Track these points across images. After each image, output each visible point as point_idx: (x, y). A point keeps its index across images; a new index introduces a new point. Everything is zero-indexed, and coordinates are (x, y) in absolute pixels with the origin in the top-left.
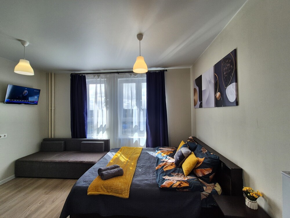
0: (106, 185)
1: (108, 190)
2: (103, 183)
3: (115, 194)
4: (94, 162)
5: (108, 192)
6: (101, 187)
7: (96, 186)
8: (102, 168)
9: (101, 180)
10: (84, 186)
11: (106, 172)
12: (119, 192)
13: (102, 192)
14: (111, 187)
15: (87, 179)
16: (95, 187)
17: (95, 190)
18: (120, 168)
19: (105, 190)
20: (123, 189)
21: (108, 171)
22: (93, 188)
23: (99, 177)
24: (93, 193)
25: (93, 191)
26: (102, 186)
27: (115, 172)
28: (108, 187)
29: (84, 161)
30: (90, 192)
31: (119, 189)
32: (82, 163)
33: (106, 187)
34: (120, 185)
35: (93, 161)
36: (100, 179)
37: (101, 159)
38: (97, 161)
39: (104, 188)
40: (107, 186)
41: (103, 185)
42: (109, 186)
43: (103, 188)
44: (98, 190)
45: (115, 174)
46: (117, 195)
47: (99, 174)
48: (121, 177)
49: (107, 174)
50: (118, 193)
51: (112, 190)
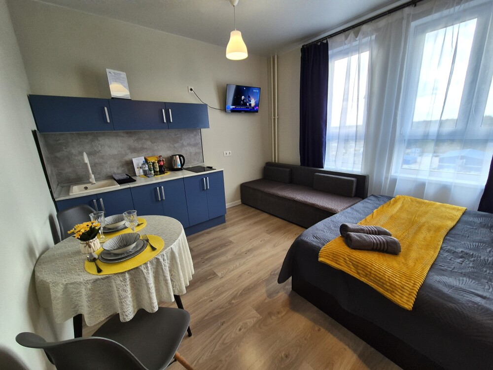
0: (356, 259)
1: (359, 271)
2: (349, 253)
3: (376, 286)
4: (335, 211)
5: (358, 273)
6: (345, 259)
7: (335, 253)
8: (350, 225)
9: (346, 247)
10: (314, 243)
11: (357, 235)
12: (385, 286)
13: (345, 269)
14: (366, 268)
15: (320, 234)
16: (333, 254)
17: (332, 258)
18: (392, 237)
19: (352, 267)
20: (397, 286)
21: (363, 235)
22: (329, 254)
23: (342, 239)
24: (327, 262)
25: (329, 260)
26: (347, 259)
27: (378, 242)
28: (359, 265)
29: (317, 205)
30: (323, 257)
31: (386, 281)
32: (313, 207)
33: (354, 263)
34: (389, 273)
35: (333, 208)
36: (344, 244)
37: (347, 208)
38: (339, 210)
39: (351, 263)
40: (358, 263)
41: (349, 257)
42: (363, 265)
43: (348, 262)
44: (338, 262)
45: (379, 246)
46: (381, 290)
47: (341, 234)
48: (392, 257)
49: (358, 238)
50: (382, 287)
51: (367, 274)
